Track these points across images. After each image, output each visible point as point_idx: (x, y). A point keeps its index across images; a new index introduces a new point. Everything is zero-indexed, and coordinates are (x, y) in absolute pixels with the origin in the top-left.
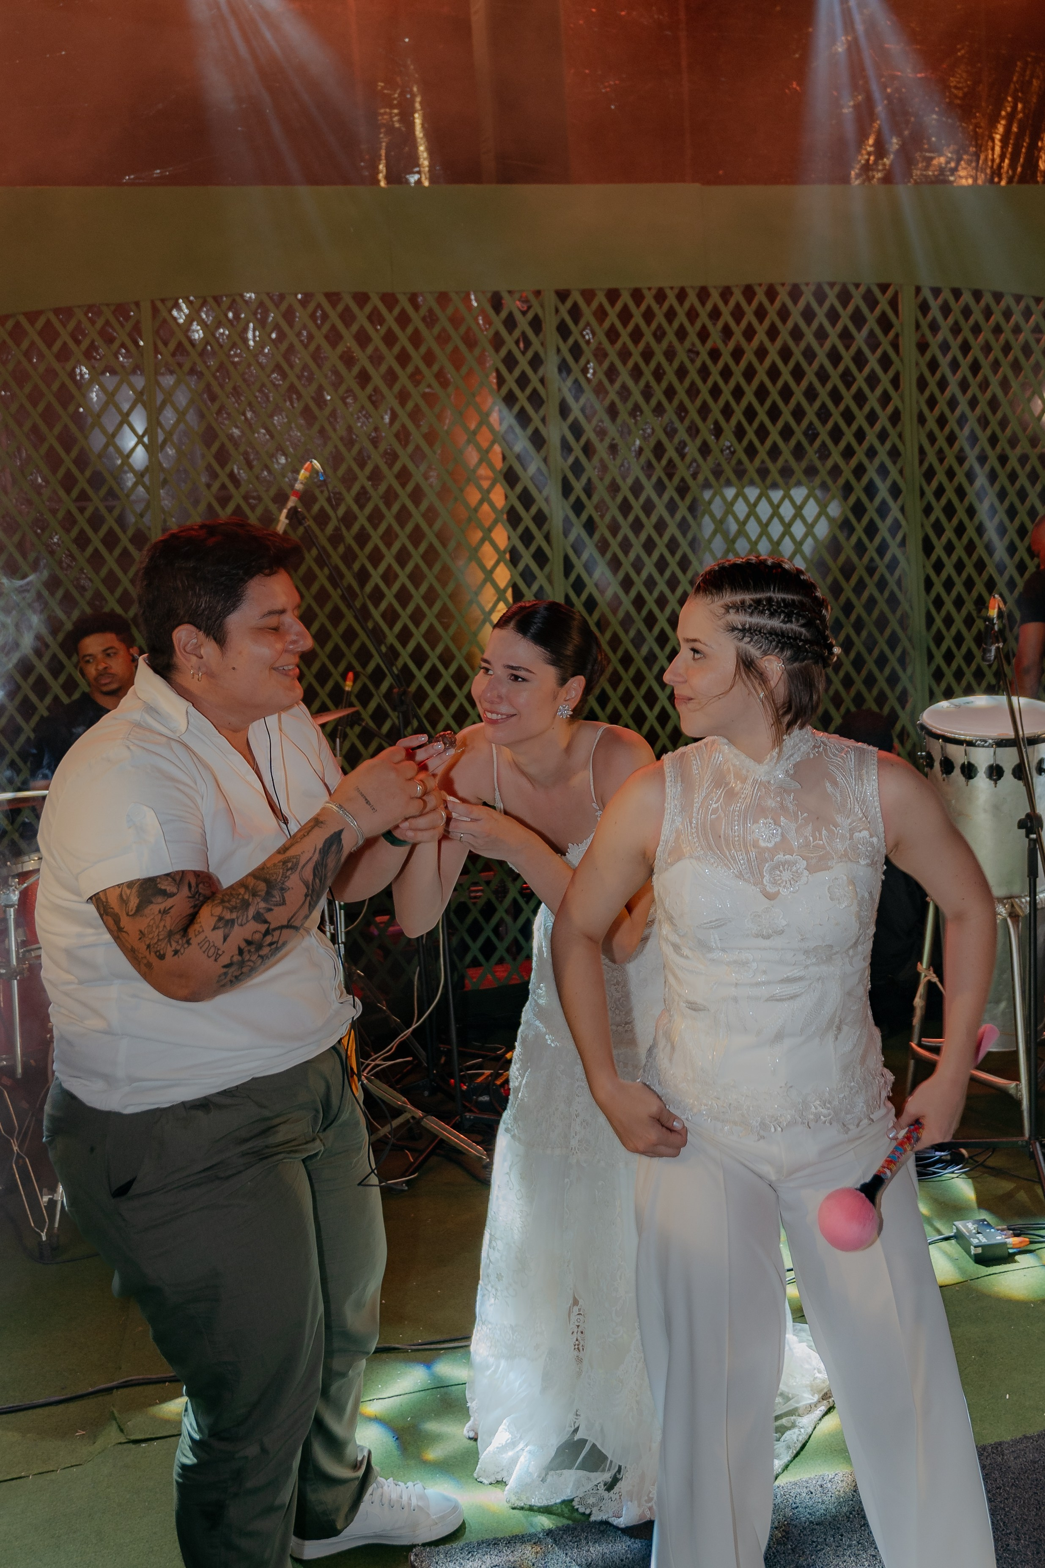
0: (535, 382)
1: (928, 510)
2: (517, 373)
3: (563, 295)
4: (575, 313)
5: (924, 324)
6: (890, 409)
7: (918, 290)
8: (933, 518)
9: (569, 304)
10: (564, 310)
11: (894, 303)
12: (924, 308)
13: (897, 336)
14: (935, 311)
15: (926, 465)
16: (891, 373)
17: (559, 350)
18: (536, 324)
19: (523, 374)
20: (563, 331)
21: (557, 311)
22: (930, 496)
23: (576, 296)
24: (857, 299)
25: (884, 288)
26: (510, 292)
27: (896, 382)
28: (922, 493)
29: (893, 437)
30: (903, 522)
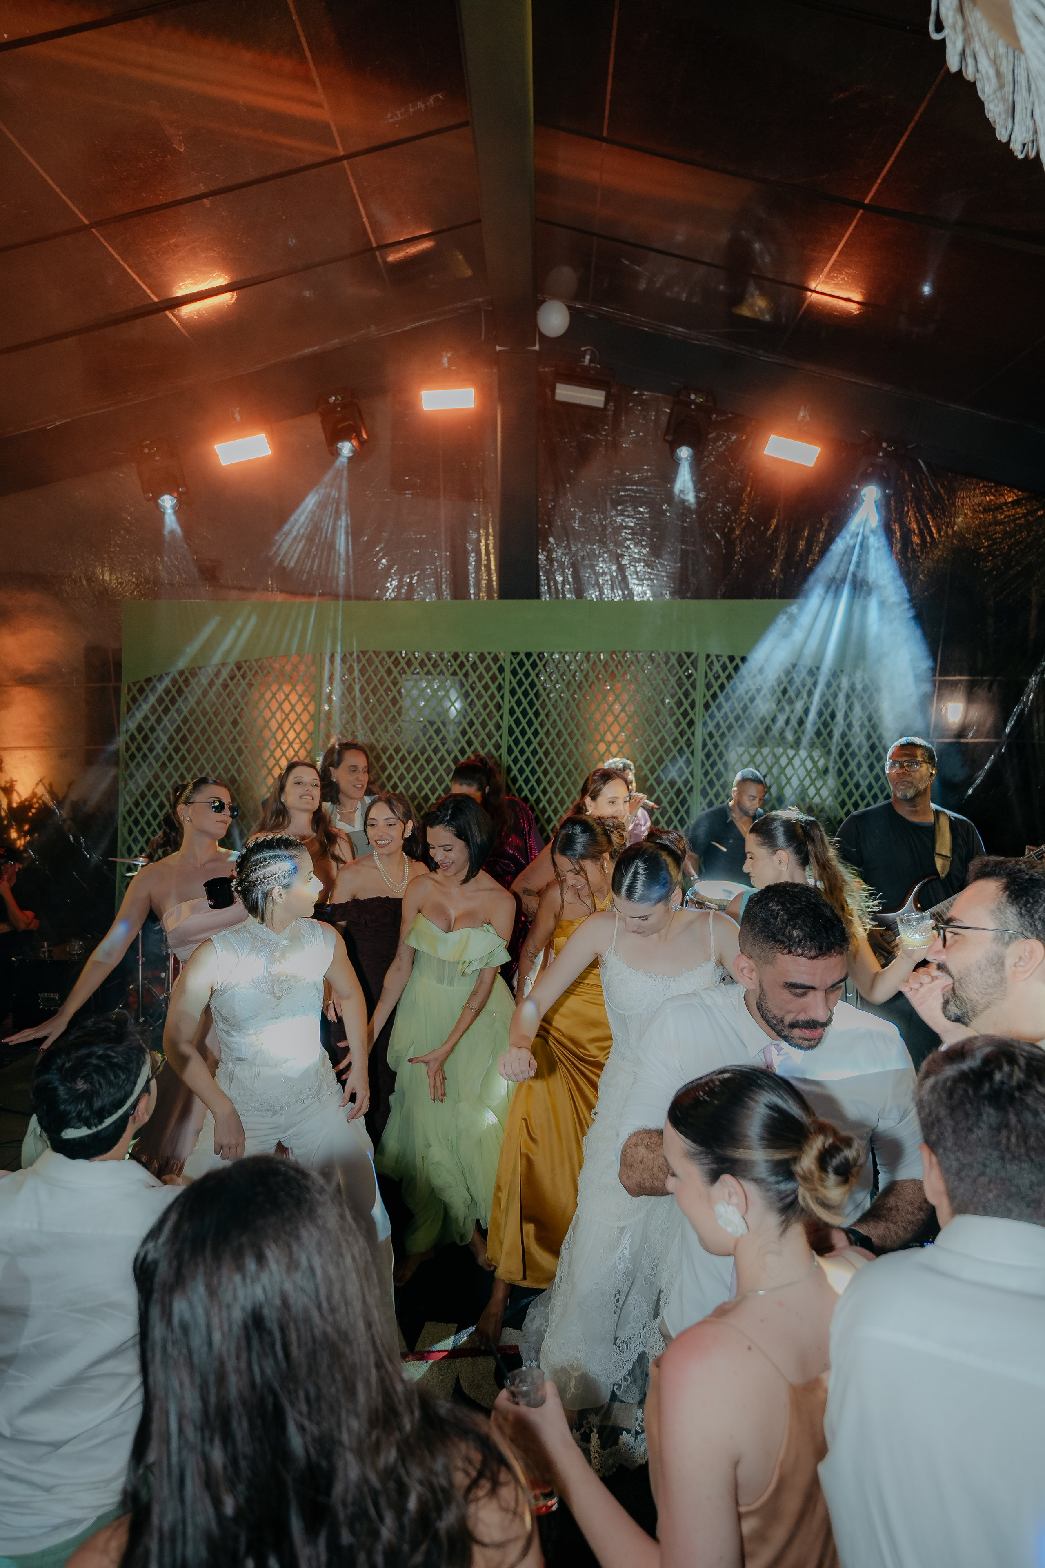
0: (498, 698)
1: (706, 774)
2: (489, 693)
3: (515, 654)
4: (521, 664)
5: (710, 675)
6: (688, 719)
7: (708, 656)
8: (708, 778)
9: (518, 659)
10: (515, 663)
11: (694, 664)
12: (710, 666)
13: (695, 680)
14: (717, 667)
15: (706, 750)
16: (690, 700)
17: (511, 682)
18: (501, 669)
19: (493, 693)
20: (514, 673)
21: (511, 663)
22: (707, 766)
23: (522, 656)
24: (673, 660)
25: (689, 655)
26: (489, 653)
27: (692, 705)
28: (703, 765)
29: (689, 734)
30: (690, 779)
